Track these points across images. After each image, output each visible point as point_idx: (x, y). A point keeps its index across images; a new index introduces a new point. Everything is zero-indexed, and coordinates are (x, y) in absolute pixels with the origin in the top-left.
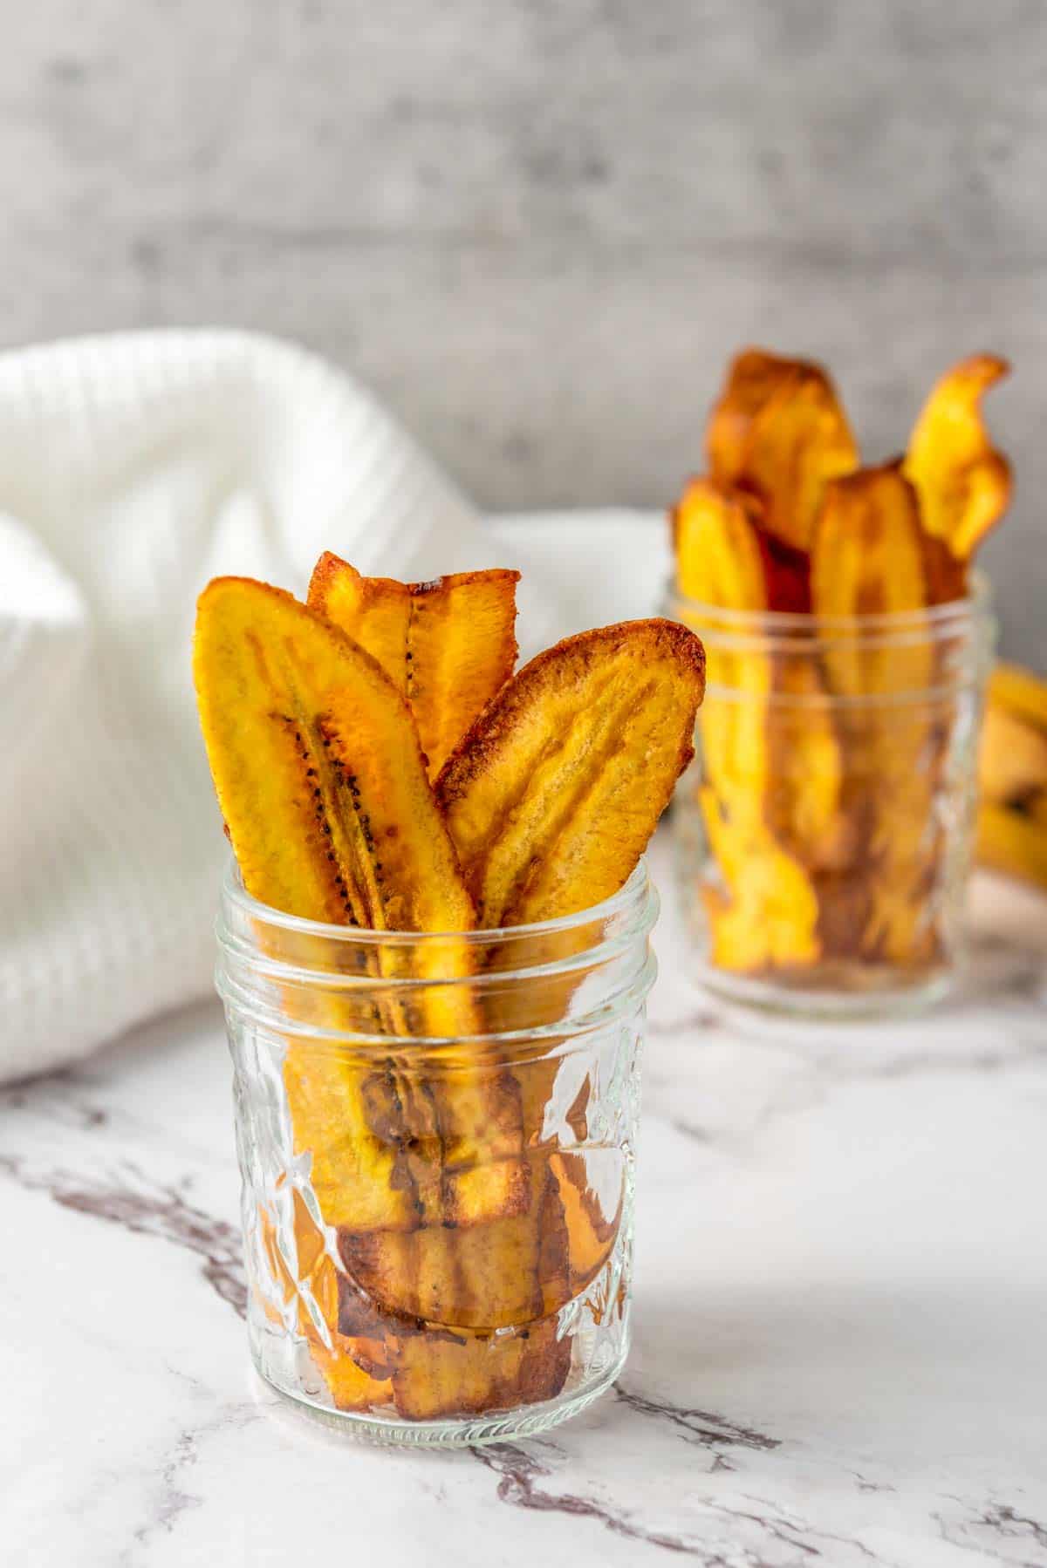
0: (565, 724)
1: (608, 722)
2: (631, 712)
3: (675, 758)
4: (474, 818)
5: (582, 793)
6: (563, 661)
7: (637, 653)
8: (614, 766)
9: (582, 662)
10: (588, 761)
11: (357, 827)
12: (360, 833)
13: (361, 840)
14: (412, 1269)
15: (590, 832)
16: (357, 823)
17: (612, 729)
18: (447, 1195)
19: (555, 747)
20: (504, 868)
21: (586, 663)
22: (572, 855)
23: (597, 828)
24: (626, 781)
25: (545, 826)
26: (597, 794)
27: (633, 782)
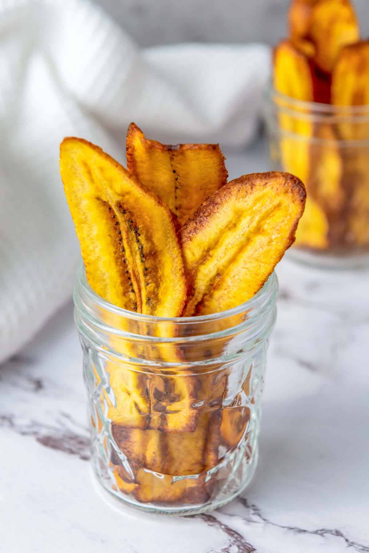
0: (239, 215)
1: (257, 218)
2: (268, 215)
3: (285, 241)
4: (194, 251)
5: (241, 249)
6: (242, 186)
7: (275, 188)
8: (259, 240)
9: (250, 187)
10: (245, 236)
11: (137, 250)
12: (138, 253)
13: (138, 257)
14: (144, 444)
15: (243, 268)
16: (137, 248)
17: (259, 222)
19: (232, 226)
20: (206, 275)
21: (252, 188)
22: (234, 276)
23: (247, 266)
24: (261, 247)
25: (223, 261)
26: (249, 251)
27: (265, 248)
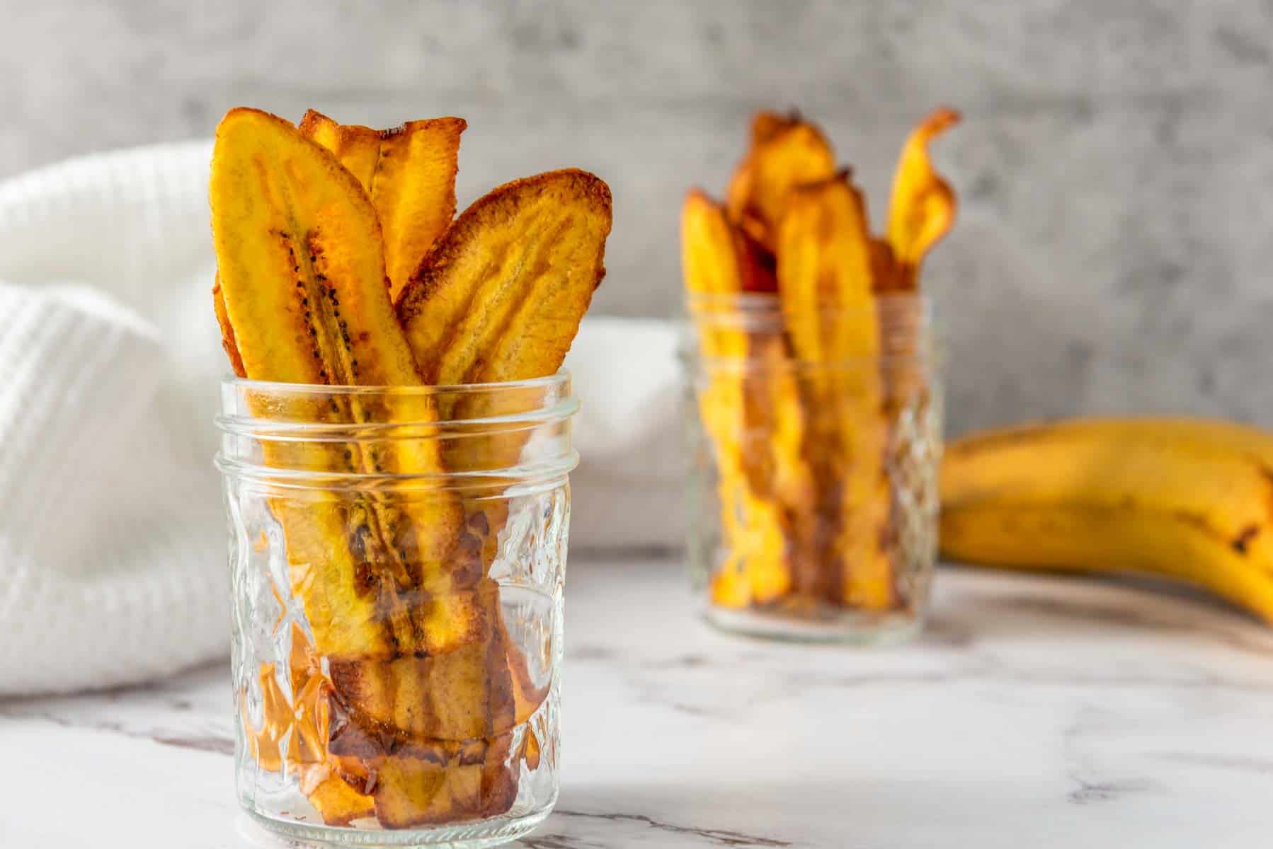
0: (501, 253)
1: (535, 248)
2: (555, 240)
3: (590, 277)
4: (428, 331)
5: (517, 305)
6: (497, 203)
7: (556, 195)
8: (542, 283)
9: (512, 203)
10: (520, 280)
11: (337, 330)
12: (340, 335)
13: (341, 341)
15: (524, 337)
16: (337, 327)
17: (539, 254)
18: (417, 633)
19: (493, 270)
20: (454, 371)
21: (516, 204)
22: (509, 357)
23: (530, 333)
24: (551, 294)
25: (487, 334)
26: (529, 306)
27: (558, 295)
